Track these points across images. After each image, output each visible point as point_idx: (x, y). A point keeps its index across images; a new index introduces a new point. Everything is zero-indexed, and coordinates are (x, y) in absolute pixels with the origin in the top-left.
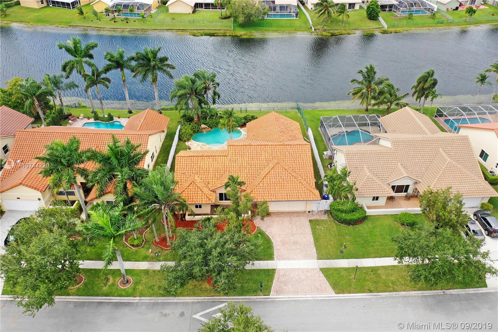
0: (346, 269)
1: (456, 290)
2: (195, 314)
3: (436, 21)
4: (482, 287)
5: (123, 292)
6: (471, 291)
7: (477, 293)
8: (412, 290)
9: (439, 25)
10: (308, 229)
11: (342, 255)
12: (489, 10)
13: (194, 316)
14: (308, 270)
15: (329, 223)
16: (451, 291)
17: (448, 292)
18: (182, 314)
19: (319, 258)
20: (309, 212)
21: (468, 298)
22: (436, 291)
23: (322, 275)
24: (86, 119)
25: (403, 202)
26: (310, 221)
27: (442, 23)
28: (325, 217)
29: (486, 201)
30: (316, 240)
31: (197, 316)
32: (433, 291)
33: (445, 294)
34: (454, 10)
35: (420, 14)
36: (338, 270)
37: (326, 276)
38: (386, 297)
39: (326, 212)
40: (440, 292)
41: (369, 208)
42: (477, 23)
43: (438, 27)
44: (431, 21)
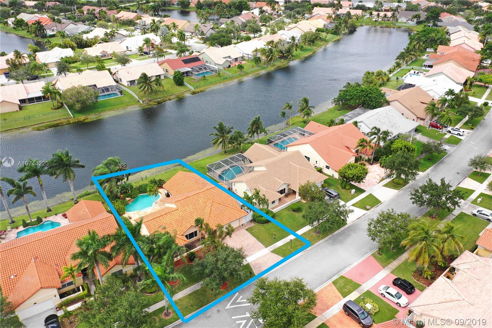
0: (284, 246)
1: (336, 232)
2: (226, 307)
3: (222, 78)
4: (345, 225)
5: (172, 320)
6: (342, 229)
7: (345, 229)
8: (319, 241)
9: (225, 80)
10: (249, 235)
11: (276, 240)
12: (249, 64)
13: (226, 308)
14: (266, 255)
15: (257, 226)
16: (335, 233)
17: (334, 234)
18: (218, 311)
19: (266, 247)
20: (242, 225)
21: (343, 232)
22: (329, 236)
23: (274, 254)
24: (14, 229)
25: (286, 199)
26: (247, 230)
27: (226, 79)
28: (253, 225)
29: (323, 183)
30: (258, 238)
31: (228, 307)
32: (328, 237)
33: (333, 236)
34: (228, 67)
35: (209, 75)
36: (279, 248)
37: (277, 254)
38: (311, 249)
39: (251, 221)
40: (330, 236)
41: (273, 209)
42: (247, 74)
43: (225, 82)
44: (218, 78)
